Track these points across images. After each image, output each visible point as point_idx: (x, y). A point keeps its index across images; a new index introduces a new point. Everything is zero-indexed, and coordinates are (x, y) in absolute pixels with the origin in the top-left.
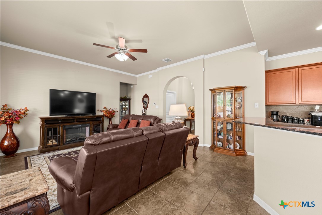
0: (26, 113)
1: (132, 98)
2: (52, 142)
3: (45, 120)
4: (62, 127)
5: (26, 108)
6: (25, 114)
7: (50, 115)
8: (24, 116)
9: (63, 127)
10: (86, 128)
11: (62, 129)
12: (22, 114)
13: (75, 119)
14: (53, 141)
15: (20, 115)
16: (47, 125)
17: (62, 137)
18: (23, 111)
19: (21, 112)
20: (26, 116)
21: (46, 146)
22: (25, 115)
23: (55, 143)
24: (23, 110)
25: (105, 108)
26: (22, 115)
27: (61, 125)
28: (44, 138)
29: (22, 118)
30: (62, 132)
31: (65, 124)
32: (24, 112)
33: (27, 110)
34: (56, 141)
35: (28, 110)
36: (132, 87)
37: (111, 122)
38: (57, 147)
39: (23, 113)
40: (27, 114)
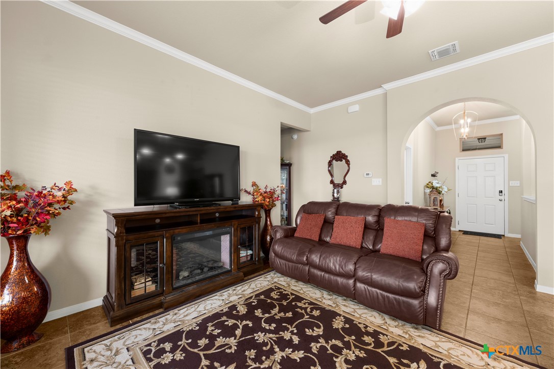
0: (69, 197)
1: (295, 162)
2: (143, 286)
3: (124, 222)
4: (170, 240)
5: (68, 183)
6: (65, 201)
7: (136, 205)
8: (64, 208)
9: (172, 240)
10: (223, 237)
11: (170, 245)
12: (58, 202)
13: (198, 214)
14: (146, 282)
15: (50, 205)
16: (131, 237)
17: (170, 269)
18: (59, 194)
19: (53, 196)
20: (68, 207)
21: (128, 301)
22: (66, 205)
23: (151, 287)
24: (60, 189)
25: (254, 184)
26: (57, 206)
27: (167, 235)
28: (122, 275)
29: (55, 215)
30: (169, 254)
31: (177, 231)
32: (64, 196)
33: (71, 190)
34: (154, 282)
35: (76, 191)
36: (295, 137)
37: (270, 220)
38: (156, 301)
39: (61, 198)
40: (72, 203)
